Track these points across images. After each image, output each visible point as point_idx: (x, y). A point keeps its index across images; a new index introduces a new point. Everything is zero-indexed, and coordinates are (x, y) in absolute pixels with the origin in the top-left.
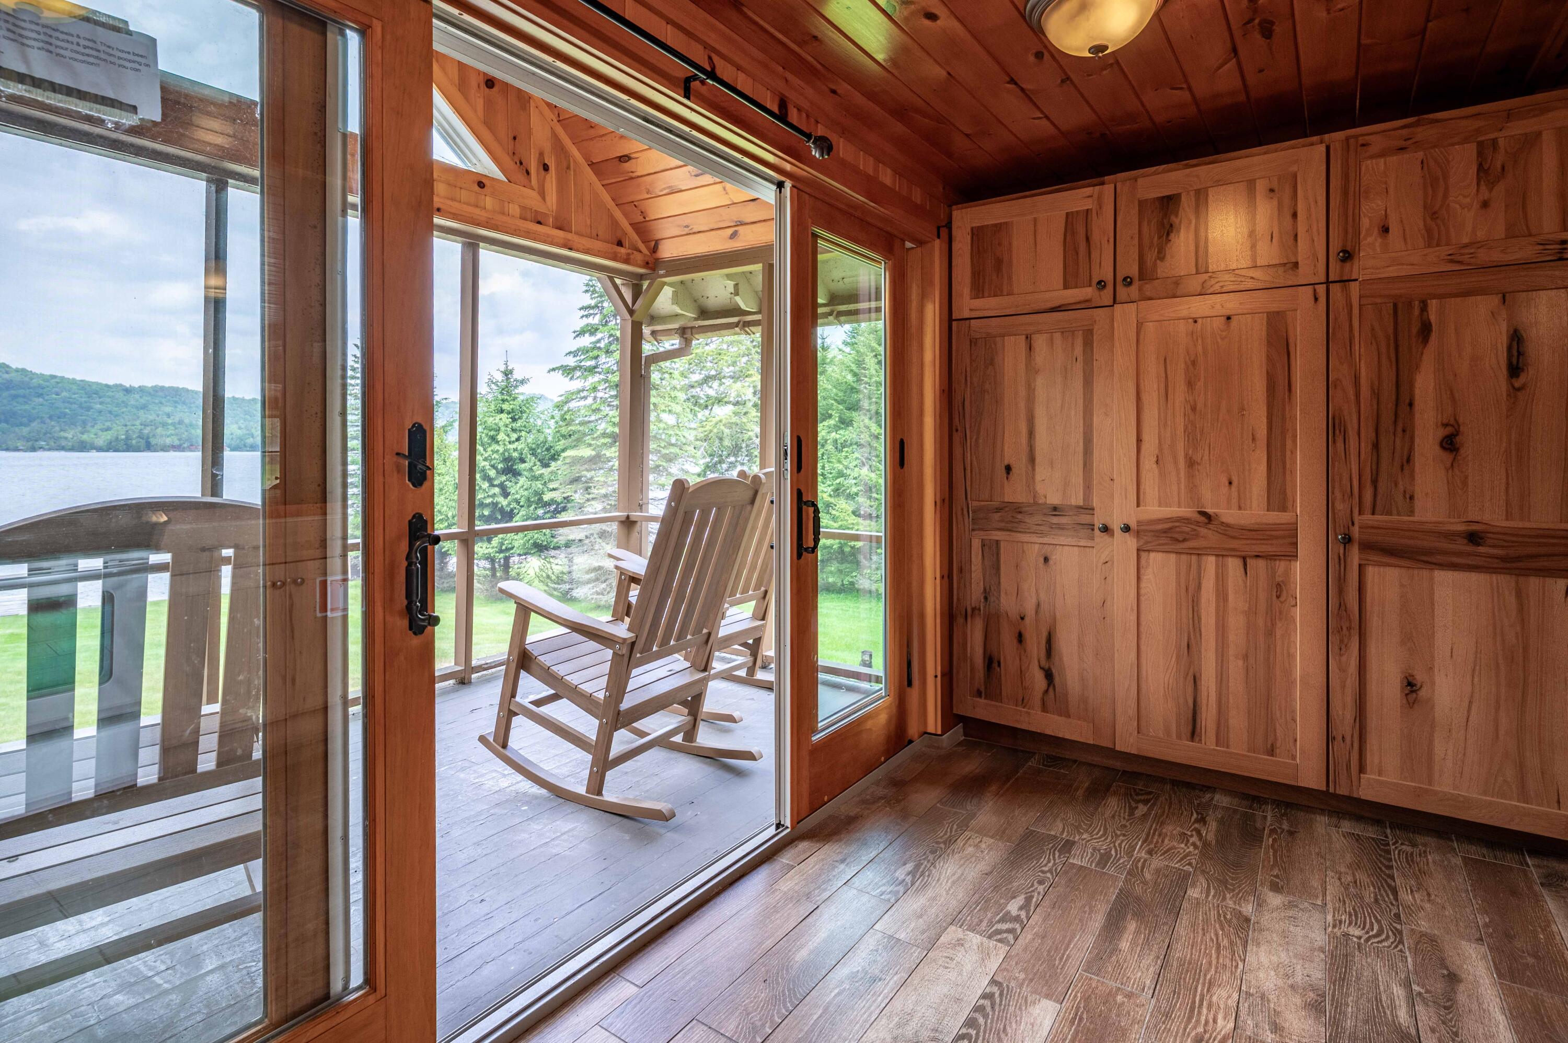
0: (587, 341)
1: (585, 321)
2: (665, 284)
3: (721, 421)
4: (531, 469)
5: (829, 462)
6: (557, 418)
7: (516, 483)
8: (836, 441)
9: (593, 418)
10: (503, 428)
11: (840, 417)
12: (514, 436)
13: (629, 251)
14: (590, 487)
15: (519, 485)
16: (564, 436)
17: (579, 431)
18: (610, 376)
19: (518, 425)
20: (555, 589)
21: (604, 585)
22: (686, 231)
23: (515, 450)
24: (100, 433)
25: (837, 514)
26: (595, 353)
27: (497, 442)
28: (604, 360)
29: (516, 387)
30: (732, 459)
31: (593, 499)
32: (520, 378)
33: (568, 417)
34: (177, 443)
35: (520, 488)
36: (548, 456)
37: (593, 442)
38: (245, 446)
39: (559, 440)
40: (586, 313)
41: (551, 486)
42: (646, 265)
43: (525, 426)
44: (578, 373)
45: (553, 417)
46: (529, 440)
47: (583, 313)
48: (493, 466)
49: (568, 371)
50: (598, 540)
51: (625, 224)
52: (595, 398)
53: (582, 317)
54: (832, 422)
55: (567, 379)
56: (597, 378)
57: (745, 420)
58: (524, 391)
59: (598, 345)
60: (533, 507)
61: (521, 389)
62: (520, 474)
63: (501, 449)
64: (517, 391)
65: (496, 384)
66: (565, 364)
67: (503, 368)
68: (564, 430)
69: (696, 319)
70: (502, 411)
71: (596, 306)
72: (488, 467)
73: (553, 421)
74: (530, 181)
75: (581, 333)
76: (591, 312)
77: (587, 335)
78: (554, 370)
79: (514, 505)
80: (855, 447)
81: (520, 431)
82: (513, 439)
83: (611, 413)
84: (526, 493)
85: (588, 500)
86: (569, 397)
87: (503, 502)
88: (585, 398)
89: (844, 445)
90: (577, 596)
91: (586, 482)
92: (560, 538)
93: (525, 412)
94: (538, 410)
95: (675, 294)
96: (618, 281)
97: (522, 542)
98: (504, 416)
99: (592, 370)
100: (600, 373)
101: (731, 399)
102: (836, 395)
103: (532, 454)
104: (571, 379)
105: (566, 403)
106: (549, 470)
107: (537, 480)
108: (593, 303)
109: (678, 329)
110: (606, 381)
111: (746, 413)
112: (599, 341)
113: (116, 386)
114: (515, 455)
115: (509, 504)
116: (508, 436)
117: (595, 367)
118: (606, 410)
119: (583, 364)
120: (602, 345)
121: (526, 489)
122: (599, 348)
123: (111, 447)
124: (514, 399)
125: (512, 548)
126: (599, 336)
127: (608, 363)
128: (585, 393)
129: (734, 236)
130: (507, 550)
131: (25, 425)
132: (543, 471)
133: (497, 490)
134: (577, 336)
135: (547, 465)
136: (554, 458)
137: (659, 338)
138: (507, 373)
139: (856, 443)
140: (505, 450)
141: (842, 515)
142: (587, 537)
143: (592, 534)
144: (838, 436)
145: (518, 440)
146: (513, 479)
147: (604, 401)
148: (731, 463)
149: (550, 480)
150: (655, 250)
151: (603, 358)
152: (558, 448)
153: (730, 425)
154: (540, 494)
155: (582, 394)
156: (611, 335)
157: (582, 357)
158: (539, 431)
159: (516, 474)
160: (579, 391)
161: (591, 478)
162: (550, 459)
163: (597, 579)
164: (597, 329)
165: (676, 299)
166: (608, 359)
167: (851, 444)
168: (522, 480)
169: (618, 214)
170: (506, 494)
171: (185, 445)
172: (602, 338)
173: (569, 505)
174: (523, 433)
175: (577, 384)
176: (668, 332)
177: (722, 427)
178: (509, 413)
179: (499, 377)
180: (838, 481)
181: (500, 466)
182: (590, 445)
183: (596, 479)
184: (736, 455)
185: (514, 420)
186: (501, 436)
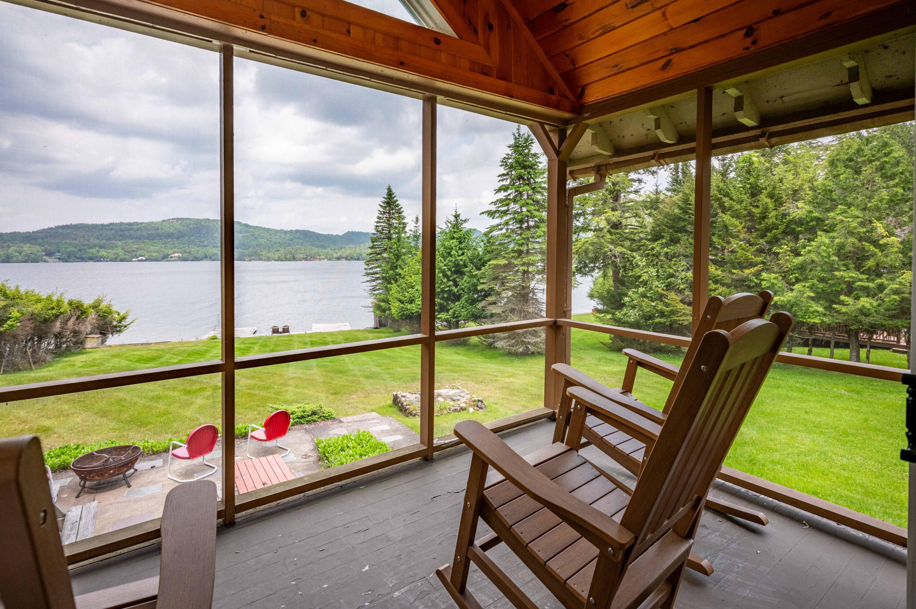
0: (502, 195)
1: (502, 183)
2: (587, 126)
3: (587, 241)
4: (470, 272)
5: (662, 267)
6: (485, 242)
7: (462, 279)
8: (667, 253)
9: (506, 241)
10: (454, 248)
11: (670, 238)
12: (460, 252)
13: (559, 98)
14: (505, 282)
15: (463, 280)
16: (489, 252)
17: (498, 249)
18: (516, 216)
19: (463, 245)
20: (484, 341)
21: (513, 341)
22: (615, 70)
23: (461, 260)
24: (275, 253)
25: (669, 302)
26: (507, 202)
27: (451, 256)
28: (512, 206)
29: (462, 224)
30: (592, 265)
31: (507, 289)
32: (463, 219)
33: (491, 241)
34: (305, 257)
35: (464, 282)
36: (480, 263)
37: (506, 256)
38: (333, 258)
39: (486, 254)
40: (502, 178)
41: (482, 281)
42: (572, 110)
43: (467, 247)
44: (497, 215)
45: (482, 241)
46: (469, 255)
47: (500, 178)
48: (449, 269)
49: (491, 214)
50: (510, 314)
51: (555, 75)
52: (507, 229)
53: (499, 181)
54: (664, 241)
55: (491, 218)
56: (508, 217)
57: (602, 241)
58: (466, 226)
59: (509, 197)
60: (472, 293)
61: (464, 225)
62: (464, 274)
63: (453, 260)
64: (462, 226)
65: (450, 223)
66: (489, 209)
67: (454, 214)
68: (489, 249)
69: (611, 157)
70: (453, 238)
71: (507, 174)
72: (446, 270)
73: (482, 243)
74: (478, 39)
75: (499, 190)
76: (505, 177)
77: (502, 192)
78: (483, 213)
79: (461, 292)
80: (682, 257)
81: (464, 249)
82: (460, 254)
83: (517, 238)
84: (467, 285)
85: (504, 290)
86: (493, 229)
87: (455, 290)
88: (501, 229)
89: (674, 256)
90: (498, 346)
91: (502, 279)
92: (488, 312)
93: (467, 238)
94: (473, 237)
95: (594, 136)
96: (547, 127)
97: (465, 313)
98: (454, 241)
99: (505, 213)
100: (510, 214)
101: (592, 228)
102: (667, 223)
103: (471, 263)
104: (493, 218)
105: (490, 232)
106: (481, 272)
107: (474, 278)
108: (505, 172)
109: (594, 167)
110: (514, 218)
111: (603, 237)
112: (509, 195)
113: (281, 230)
114: (461, 263)
115: (458, 291)
116: (457, 252)
117: (508, 210)
118: (514, 236)
119: (500, 209)
120: (511, 197)
121: (468, 283)
122: (510, 199)
123: (279, 259)
124: (461, 231)
125: (460, 316)
126: (510, 192)
127: (515, 208)
128: (502, 226)
129: (668, 64)
130: (457, 317)
131: (247, 249)
132: (477, 272)
133: (451, 283)
134: (497, 192)
135: (479, 269)
136: (483, 265)
137: (575, 176)
138: (457, 216)
139: (682, 255)
140: (456, 260)
141: (673, 303)
142: (503, 312)
143: (506, 310)
144: (669, 250)
145: (463, 254)
146: (460, 277)
147: (513, 231)
148: (592, 267)
149: (481, 278)
150: (581, 95)
151: (512, 205)
152: (486, 258)
153: (593, 244)
154: (475, 286)
155: (500, 227)
156: (516, 191)
157: (500, 205)
158: (474, 249)
159: (462, 274)
160: (498, 225)
161: (506, 277)
162: (481, 265)
163: (509, 337)
164: (508, 188)
165: (595, 140)
166: (515, 206)
167: (678, 256)
168: (465, 278)
169: (549, 66)
170: (456, 285)
171: (309, 258)
172: (512, 193)
173: (492, 293)
174: (466, 251)
175: (497, 221)
176: (585, 171)
177: (588, 245)
178: (457, 239)
179: (452, 219)
180: (669, 280)
181: (453, 269)
182: (504, 257)
183: (509, 277)
184: (594, 263)
185: (460, 243)
186: (453, 252)
